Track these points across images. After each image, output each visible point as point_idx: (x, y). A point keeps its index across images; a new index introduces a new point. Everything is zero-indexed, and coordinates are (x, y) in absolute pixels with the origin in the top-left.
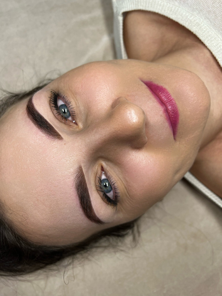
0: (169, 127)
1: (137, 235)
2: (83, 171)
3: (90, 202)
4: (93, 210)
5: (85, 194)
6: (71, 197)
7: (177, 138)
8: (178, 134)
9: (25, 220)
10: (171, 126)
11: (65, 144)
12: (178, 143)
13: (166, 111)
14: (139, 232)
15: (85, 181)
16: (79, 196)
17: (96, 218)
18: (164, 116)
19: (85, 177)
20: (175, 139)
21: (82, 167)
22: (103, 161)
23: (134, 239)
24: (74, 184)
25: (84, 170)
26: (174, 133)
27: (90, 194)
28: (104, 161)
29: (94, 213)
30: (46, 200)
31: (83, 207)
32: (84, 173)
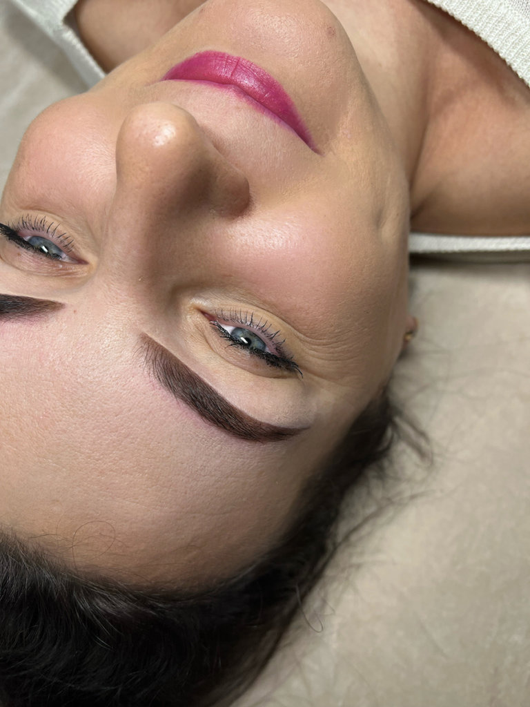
0: (277, 125)
1: (423, 443)
2: (156, 343)
3: (222, 400)
4: (241, 412)
5: (199, 389)
6: (169, 414)
7: (319, 146)
8: (313, 135)
9: (112, 540)
10: (282, 122)
11: (75, 311)
12: (330, 155)
13: (244, 92)
14: (422, 434)
15: (176, 359)
16: (186, 401)
17: (264, 428)
18: (246, 105)
19: (170, 354)
20: (316, 151)
21: (149, 335)
22: (191, 298)
23: (422, 453)
24: (155, 381)
25: (159, 340)
26: (302, 133)
27: (210, 384)
28: (193, 295)
29: (251, 419)
30: (121, 459)
31: (213, 420)
32: (162, 344)
